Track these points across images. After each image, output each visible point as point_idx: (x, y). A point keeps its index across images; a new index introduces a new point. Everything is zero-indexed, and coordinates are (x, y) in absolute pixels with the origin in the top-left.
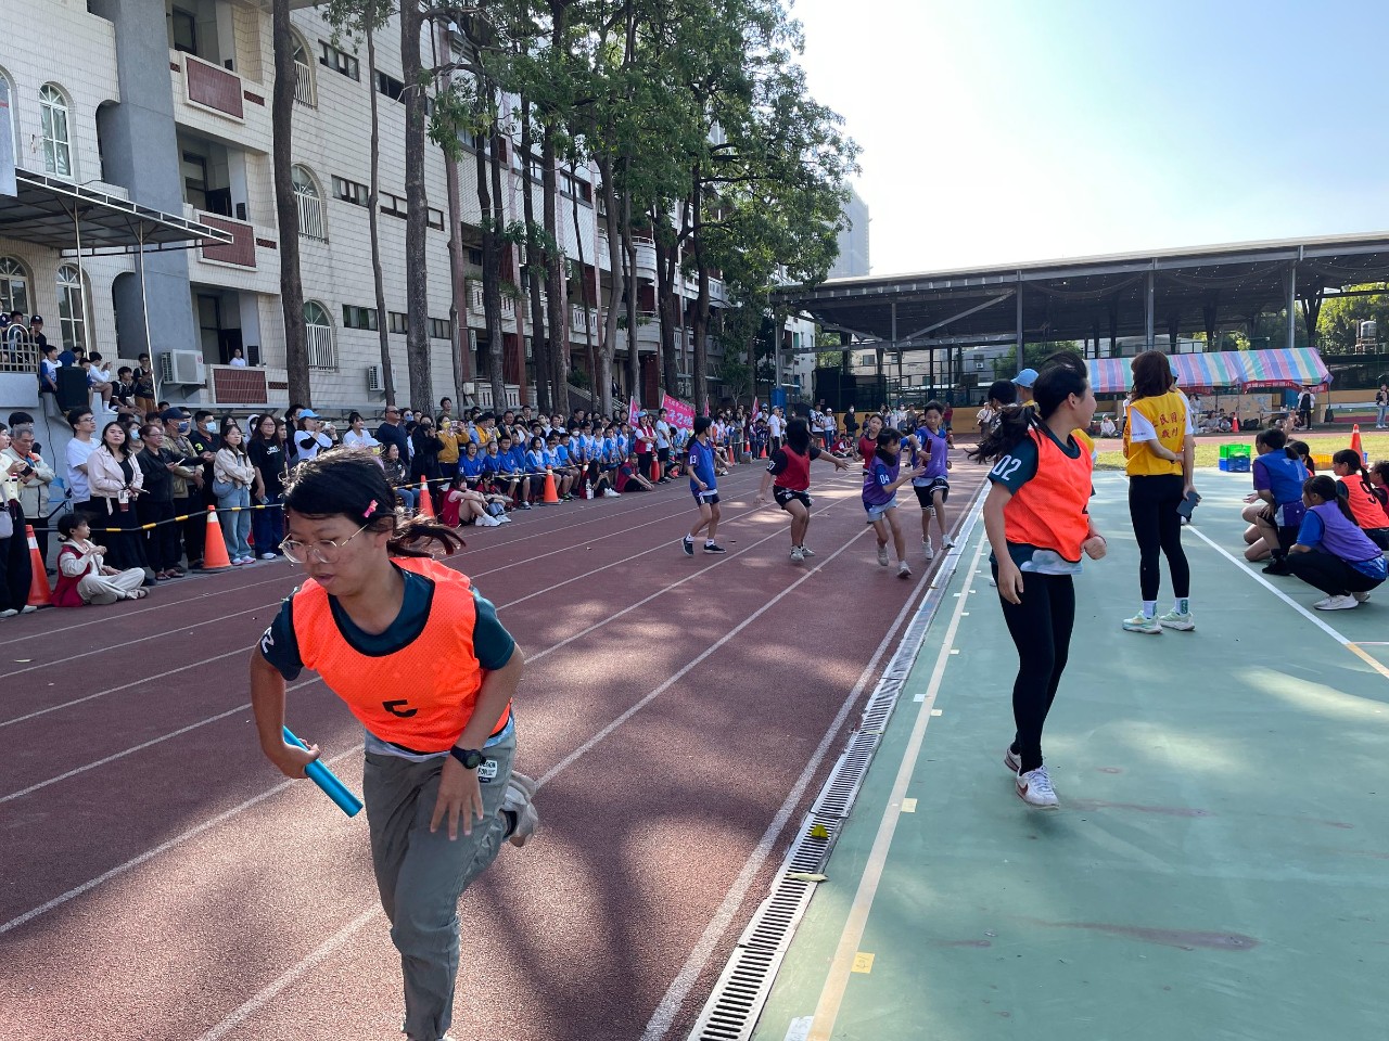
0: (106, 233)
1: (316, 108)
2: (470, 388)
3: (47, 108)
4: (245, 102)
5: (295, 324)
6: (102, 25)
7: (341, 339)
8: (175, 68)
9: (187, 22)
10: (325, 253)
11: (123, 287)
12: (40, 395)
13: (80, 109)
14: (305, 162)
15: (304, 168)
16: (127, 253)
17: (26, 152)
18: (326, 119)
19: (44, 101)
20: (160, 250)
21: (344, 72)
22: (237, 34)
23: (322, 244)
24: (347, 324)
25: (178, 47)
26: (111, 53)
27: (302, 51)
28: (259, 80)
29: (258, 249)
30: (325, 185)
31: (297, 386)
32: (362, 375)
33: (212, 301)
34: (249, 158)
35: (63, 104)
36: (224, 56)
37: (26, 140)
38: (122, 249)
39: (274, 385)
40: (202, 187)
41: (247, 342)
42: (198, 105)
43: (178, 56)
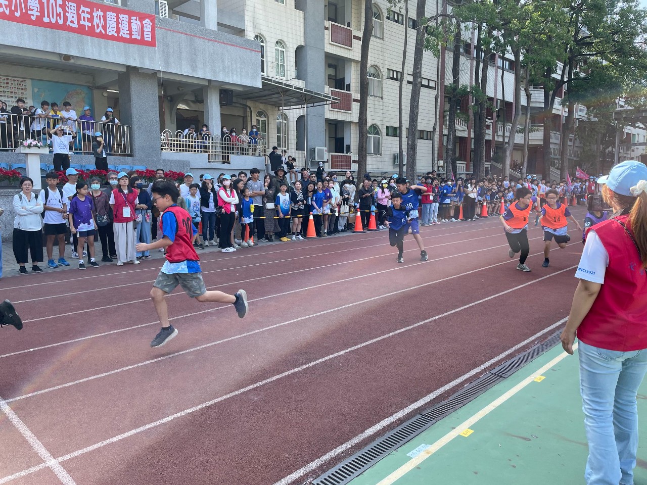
0: (295, 100)
1: (383, 39)
2: (441, 163)
3: (278, 50)
4: (354, 41)
5: (363, 135)
6: (300, 14)
7: (384, 141)
8: (327, 29)
9: (334, 7)
10: (381, 103)
11: (300, 120)
12: (266, 165)
13: (289, 49)
14: (376, 64)
15: (375, 67)
16: (301, 108)
17: (269, 68)
18: (387, 43)
19: (278, 48)
20: (313, 106)
21: (397, 21)
23: (380, 100)
24: (387, 135)
25: (330, 19)
26: (302, 25)
27: (379, 14)
28: (360, 30)
29: (353, 103)
30: (383, 73)
31: (362, 162)
32: (392, 156)
33: (334, 126)
34: (353, 64)
35: (284, 48)
36: (347, 21)
37: (270, 63)
38: (300, 106)
39: (354, 162)
40: (334, 78)
41: (345, 143)
42: (334, 43)
43: (328, 24)
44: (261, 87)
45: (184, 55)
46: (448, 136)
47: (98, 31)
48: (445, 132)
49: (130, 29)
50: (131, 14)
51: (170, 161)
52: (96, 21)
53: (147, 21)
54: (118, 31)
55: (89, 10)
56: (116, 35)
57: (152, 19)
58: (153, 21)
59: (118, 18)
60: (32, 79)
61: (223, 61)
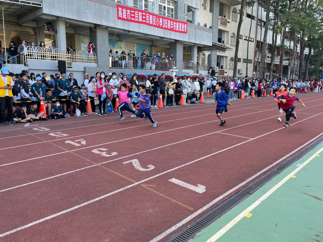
1: (237, 22)
2: (254, 73)
4: (228, 23)
6: (211, 14)
8: (219, 19)
11: (209, 56)
15: (234, 34)
22: (227, 11)
23: (235, 47)
25: (220, 15)
26: (212, 19)
27: (236, 12)
28: (229, 19)
34: (226, 33)
36: (224, 15)
39: (225, 72)
41: (221, 65)
42: (222, 25)
43: (220, 17)
44: (212, 46)
45: (193, 35)
46: (257, 62)
47: (174, 29)
48: (256, 60)
49: (182, 28)
50: (182, 22)
51: (185, 73)
52: (174, 26)
53: (186, 25)
54: (179, 29)
55: (172, 22)
56: (178, 30)
57: (187, 24)
58: (187, 25)
59: (179, 24)
60: (137, 43)
61: (203, 37)
